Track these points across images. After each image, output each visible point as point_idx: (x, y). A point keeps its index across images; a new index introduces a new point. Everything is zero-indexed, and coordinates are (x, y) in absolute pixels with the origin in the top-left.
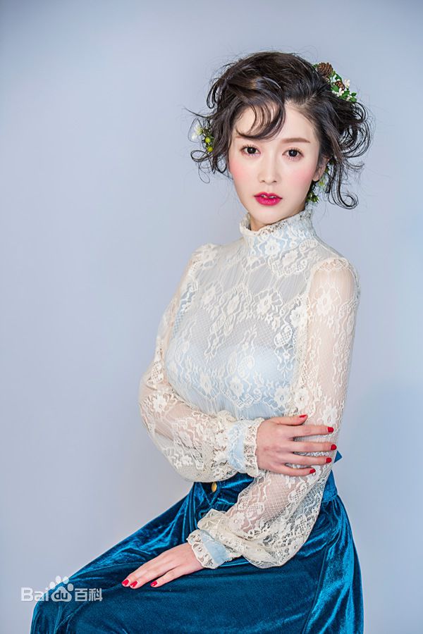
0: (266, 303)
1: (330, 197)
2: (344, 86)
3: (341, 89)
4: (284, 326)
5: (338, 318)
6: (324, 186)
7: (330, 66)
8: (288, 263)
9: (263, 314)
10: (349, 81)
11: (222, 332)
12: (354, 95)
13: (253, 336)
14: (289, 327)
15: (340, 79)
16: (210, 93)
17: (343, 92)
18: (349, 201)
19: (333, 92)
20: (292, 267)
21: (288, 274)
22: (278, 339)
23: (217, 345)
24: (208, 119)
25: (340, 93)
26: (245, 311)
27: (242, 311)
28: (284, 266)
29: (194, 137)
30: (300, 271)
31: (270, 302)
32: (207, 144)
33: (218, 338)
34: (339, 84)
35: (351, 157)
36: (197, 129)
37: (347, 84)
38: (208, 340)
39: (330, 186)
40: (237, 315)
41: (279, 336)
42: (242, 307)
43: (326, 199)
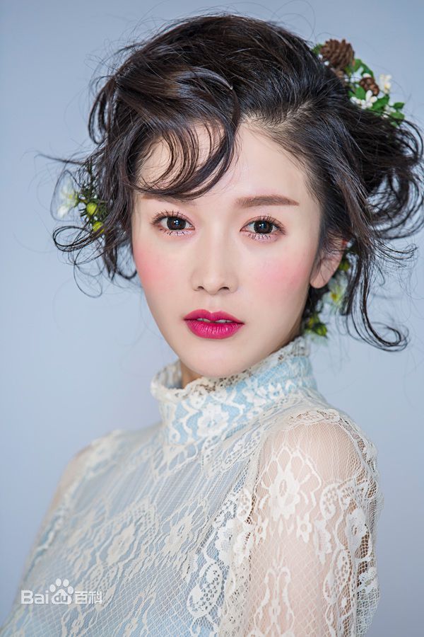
2: (377, 87)
3: (369, 93)
7: (349, 46)
10: (389, 77)
12: (398, 106)
15: (371, 73)
16: (94, 110)
17: (375, 99)
19: (354, 99)
24: (88, 164)
25: (367, 102)
32: (92, 217)
34: (369, 84)
36: (68, 191)
37: (384, 83)
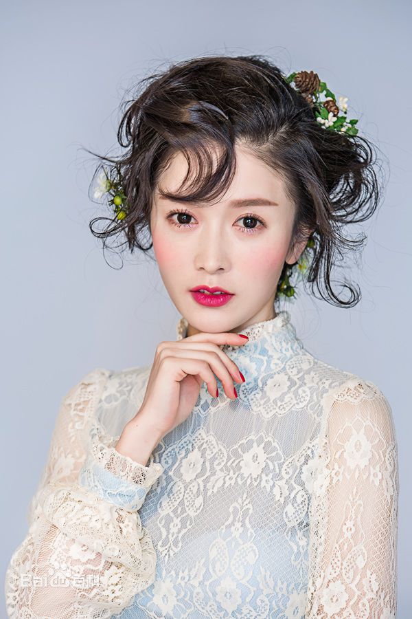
0: (255, 458)
1: (315, 287)
2: (337, 109)
3: (331, 114)
4: (295, 492)
5: (386, 469)
6: (306, 272)
7: (316, 76)
8: (278, 394)
9: (255, 476)
10: (346, 100)
11: (183, 511)
12: (353, 122)
13: (246, 513)
14: (302, 493)
15: (332, 96)
16: (122, 123)
17: (335, 119)
18: (345, 296)
19: (320, 119)
20: (286, 400)
21: (283, 412)
22: (289, 515)
23: (179, 532)
24: (119, 165)
25: (328, 121)
26: (220, 474)
27: (213, 474)
28: (272, 399)
29: (97, 195)
30: (301, 405)
31: (262, 457)
32: (117, 207)
33: (177, 521)
34: (331, 106)
35: (351, 222)
36: (102, 182)
37: (342, 103)
38: (160, 526)
39: (315, 270)
40: (206, 481)
41: (290, 509)
42: (212, 468)
43: (309, 291)
